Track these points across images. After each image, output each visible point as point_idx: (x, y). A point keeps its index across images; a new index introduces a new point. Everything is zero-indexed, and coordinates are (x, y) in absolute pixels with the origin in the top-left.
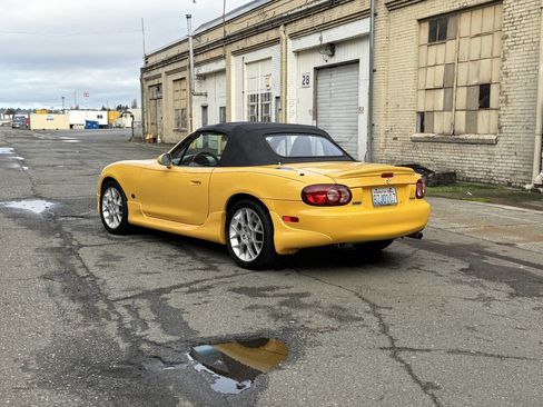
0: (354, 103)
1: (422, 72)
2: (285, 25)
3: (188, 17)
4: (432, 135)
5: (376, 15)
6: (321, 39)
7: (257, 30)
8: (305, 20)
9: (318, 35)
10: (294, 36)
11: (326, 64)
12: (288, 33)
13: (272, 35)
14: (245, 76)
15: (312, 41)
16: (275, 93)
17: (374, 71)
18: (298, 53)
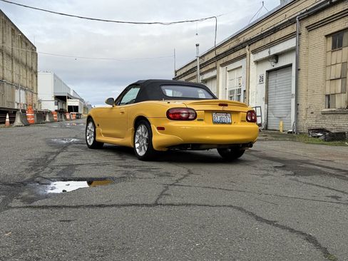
0: (289, 92)
1: (328, 69)
2: (249, 45)
3: (197, 45)
4: (334, 109)
5: (300, 34)
6: (269, 52)
7: (234, 50)
8: (260, 41)
9: (268, 50)
10: (254, 52)
11: (273, 68)
12: (251, 50)
13: (242, 52)
14: (228, 79)
15: (264, 54)
16: (243, 88)
17: (299, 70)
18: (257, 62)
